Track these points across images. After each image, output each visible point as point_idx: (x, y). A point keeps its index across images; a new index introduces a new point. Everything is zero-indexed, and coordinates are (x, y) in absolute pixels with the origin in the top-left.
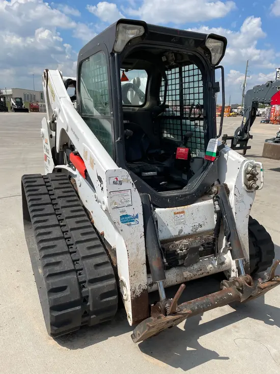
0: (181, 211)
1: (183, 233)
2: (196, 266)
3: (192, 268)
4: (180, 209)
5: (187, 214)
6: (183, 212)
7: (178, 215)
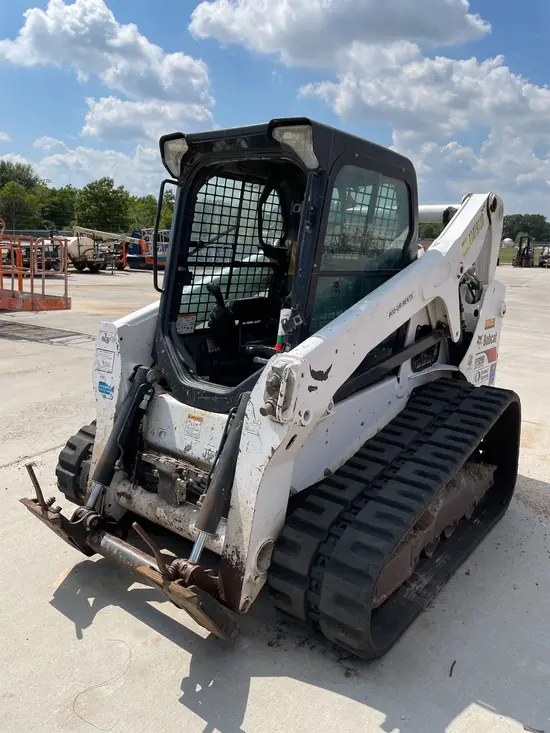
0: (197, 415)
1: (189, 453)
2: (178, 512)
3: (172, 509)
4: (198, 412)
5: (204, 425)
6: (200, 419)
7: (192, 421)
